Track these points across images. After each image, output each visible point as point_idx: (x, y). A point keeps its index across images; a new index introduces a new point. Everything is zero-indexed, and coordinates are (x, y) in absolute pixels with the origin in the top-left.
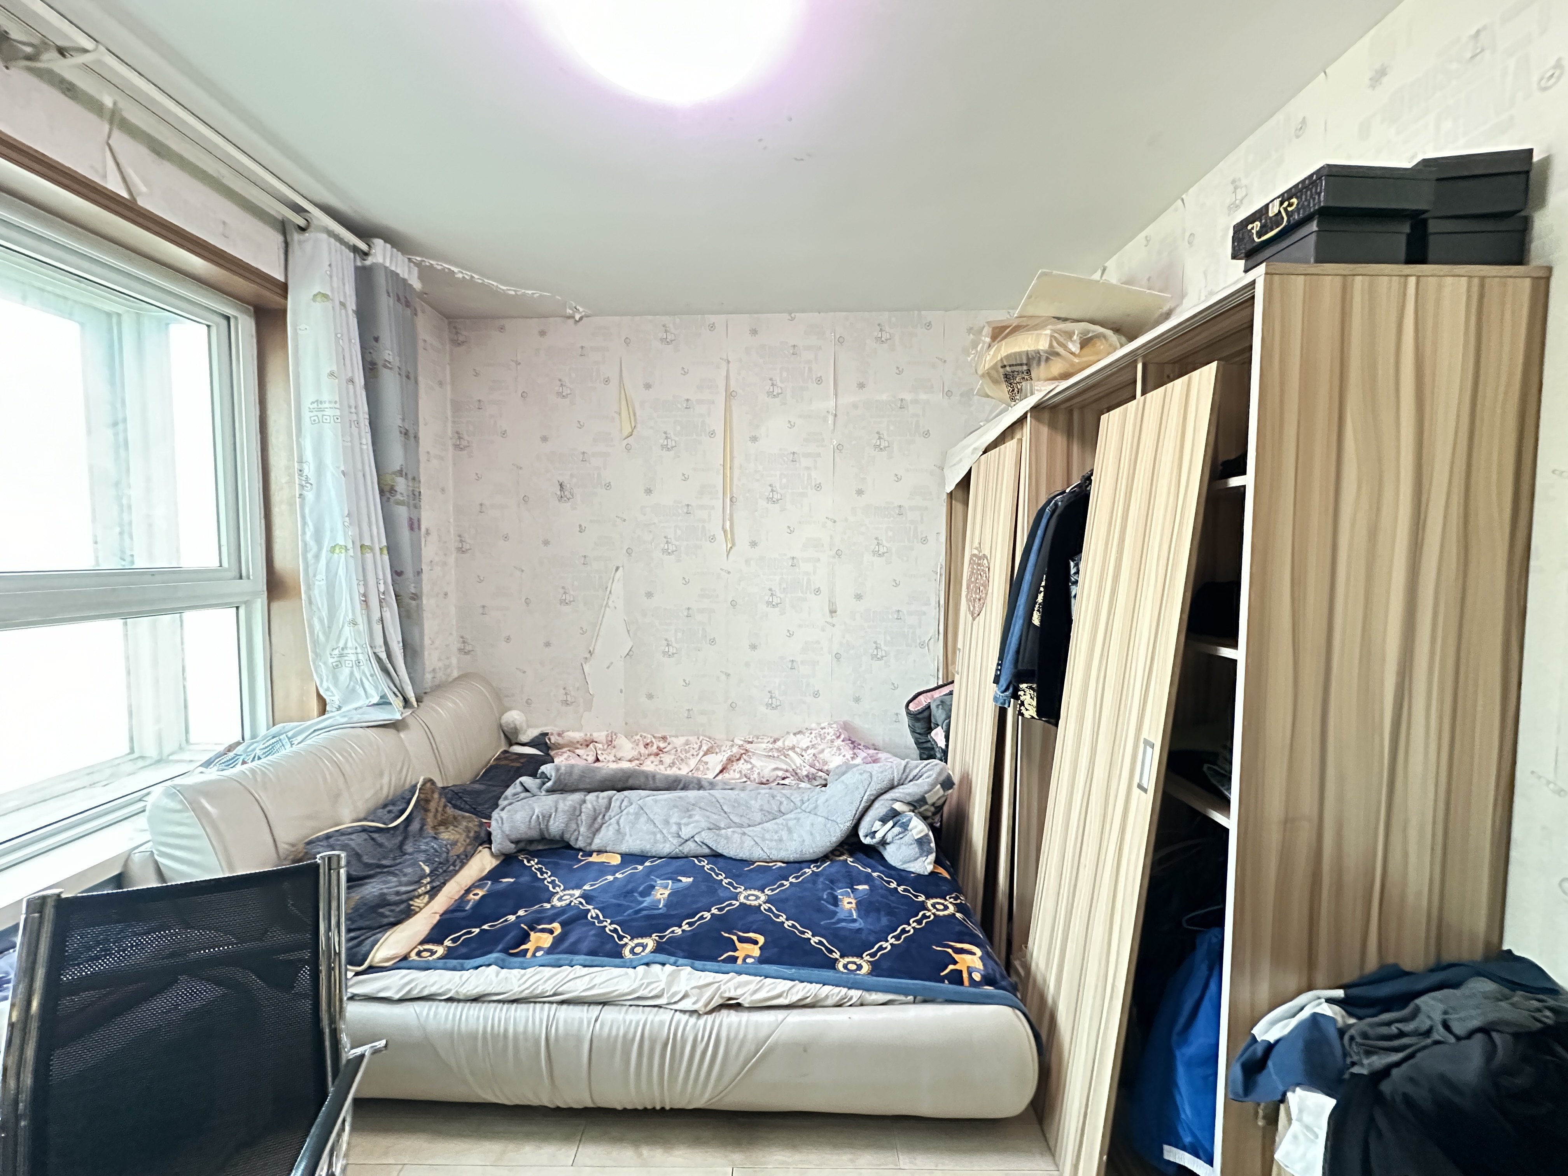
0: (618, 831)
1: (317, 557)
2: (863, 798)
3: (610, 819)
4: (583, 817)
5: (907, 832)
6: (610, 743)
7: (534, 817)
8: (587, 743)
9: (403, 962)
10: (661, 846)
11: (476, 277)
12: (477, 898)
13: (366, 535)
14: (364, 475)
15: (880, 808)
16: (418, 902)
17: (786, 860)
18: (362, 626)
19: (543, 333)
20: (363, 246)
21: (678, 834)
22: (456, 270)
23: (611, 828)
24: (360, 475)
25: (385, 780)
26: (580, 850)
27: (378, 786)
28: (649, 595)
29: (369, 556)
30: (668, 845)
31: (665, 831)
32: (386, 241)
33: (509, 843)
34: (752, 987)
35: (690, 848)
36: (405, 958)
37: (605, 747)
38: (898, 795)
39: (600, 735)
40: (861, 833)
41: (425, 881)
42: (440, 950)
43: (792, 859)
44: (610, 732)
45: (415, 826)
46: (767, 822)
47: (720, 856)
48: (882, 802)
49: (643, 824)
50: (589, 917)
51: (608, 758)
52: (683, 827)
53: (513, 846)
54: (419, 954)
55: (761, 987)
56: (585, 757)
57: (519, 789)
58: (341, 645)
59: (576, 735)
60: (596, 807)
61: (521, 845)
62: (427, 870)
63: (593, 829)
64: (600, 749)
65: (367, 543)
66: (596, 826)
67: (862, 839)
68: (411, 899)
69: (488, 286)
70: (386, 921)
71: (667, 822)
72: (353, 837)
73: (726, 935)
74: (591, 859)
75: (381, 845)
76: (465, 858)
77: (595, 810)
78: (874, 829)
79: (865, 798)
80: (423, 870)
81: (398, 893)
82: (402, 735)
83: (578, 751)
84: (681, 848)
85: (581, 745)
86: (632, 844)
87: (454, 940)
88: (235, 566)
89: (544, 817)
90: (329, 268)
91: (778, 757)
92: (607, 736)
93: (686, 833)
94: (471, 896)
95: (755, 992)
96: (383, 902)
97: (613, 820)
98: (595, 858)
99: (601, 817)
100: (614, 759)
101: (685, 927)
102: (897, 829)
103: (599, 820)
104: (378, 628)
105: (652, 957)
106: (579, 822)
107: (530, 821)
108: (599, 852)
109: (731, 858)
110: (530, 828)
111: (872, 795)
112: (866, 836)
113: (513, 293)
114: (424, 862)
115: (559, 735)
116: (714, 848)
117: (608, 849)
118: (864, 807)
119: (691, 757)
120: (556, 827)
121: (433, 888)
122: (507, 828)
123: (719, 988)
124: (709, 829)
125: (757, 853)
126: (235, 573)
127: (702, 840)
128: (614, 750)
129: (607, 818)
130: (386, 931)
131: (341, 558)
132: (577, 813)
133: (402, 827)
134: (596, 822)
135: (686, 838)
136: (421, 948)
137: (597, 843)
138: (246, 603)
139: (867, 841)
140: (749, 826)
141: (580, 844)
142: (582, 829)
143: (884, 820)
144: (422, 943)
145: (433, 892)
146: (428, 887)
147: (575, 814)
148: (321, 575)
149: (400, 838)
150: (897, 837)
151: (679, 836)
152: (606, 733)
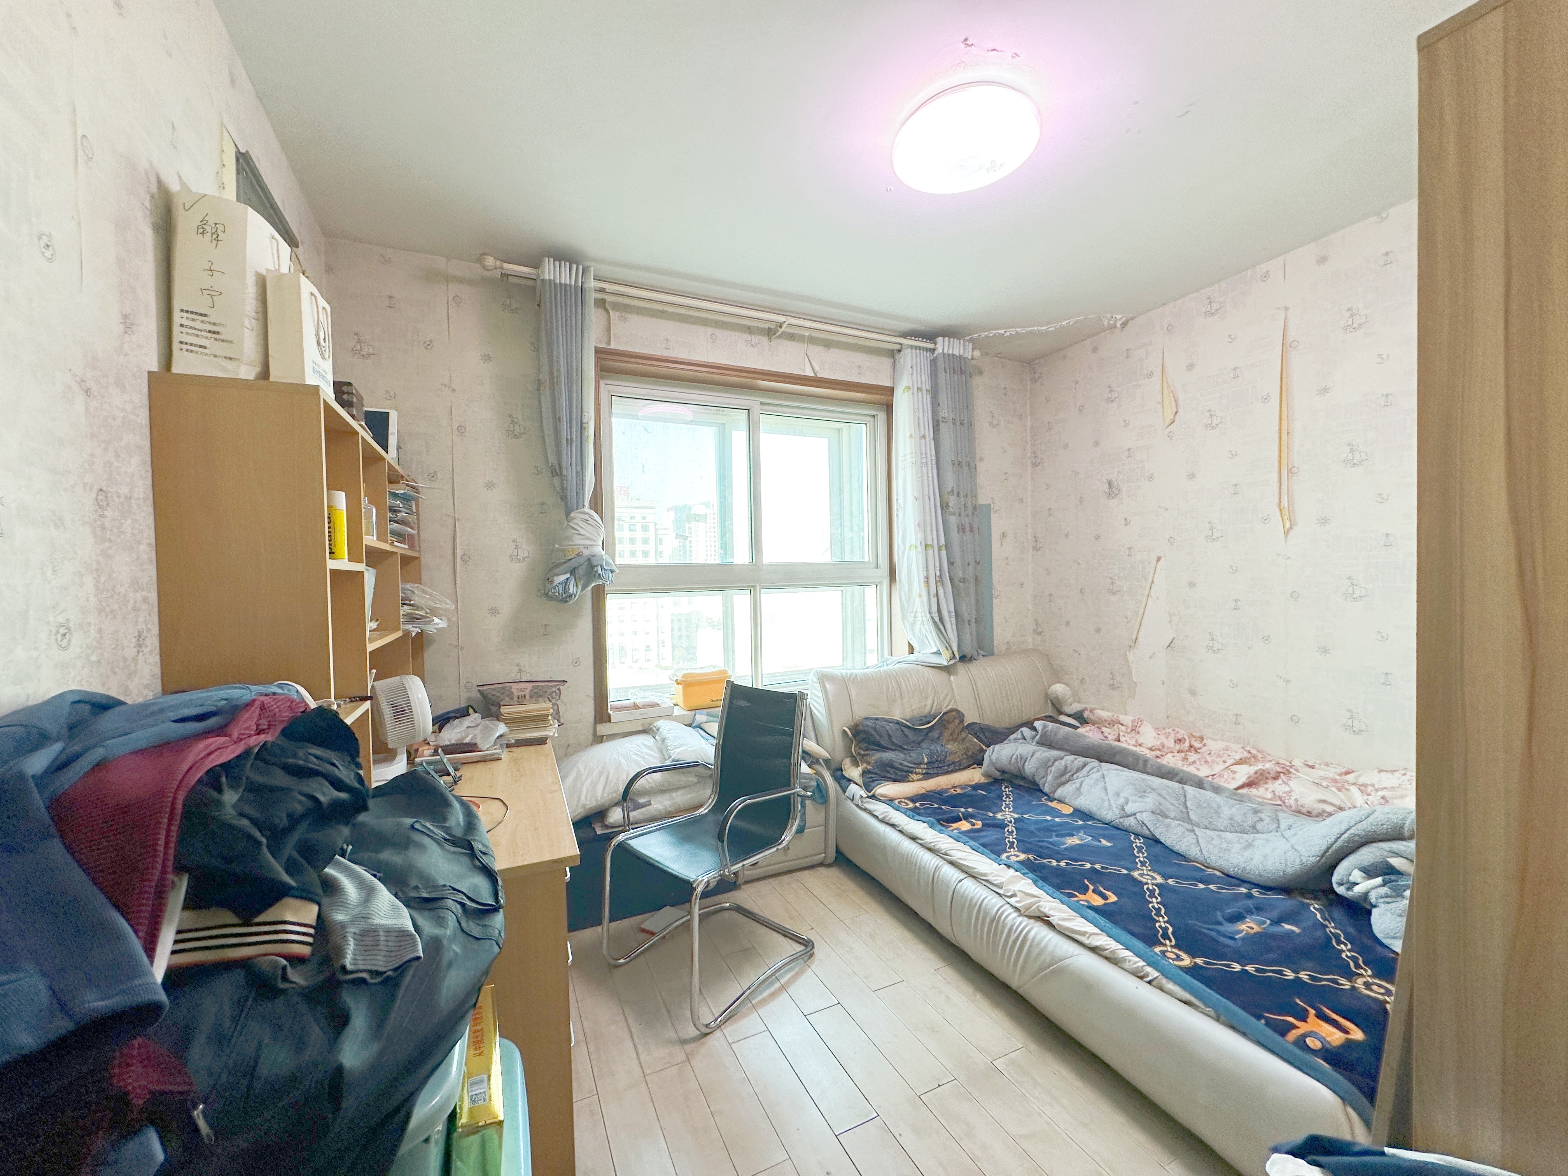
0: (1078, 789)
1: (903, 553)
2: (1342, 834)
3: (1077, 779)
4: (1053, 769)
5: (1399, 899)
6: (1134, 729)
7: (1014, 757)
8: (1112, 723)
9: (890, 801)
10: (1105, 813)
11: (1019, 330)
12: (955, 793)
13: (929, 538)
14: (929, 498)
15: (1367, 855)
16: (915, 777)
17: (1226, 871)
18: (925, 598)
19: (1095, 350)
20: (932, 346)
21: (1123, 807)
22: (1002, 332)
23: (1073, 786)
24: (927, 498)
25: (929, 702)
26: (1047, 795)
27: (923, 704)
28: (1192, 585)
29: (930, 552)
30: (1110, 813)
31: (1112, 802)
32: (944, 336)
33: (993, 769)
34: (1063, 915)
35: (1130, 822)
36: (892, 800)
37: (1129, 730)
38: (1403, 848)
39: (1127, 719)
40: (1335, 879)
41: (922, 766)
42: (911, 805)
43: (1231, 873)
44: (1136, 718)
45: (935, 734)
46: (1231, 832)
47: (1157, 841)
48: (1374, 849)
49: (1097, 791)
50: (1006, 830)
51: (1129, 741)
52: (1130, 802)
53: (998, 773)
54: (899, 802)
55: (1071, 919)
56: (1106, 734)
57: (1019, 736)
58: (915, 610)
59: (1104, 714)
60: (1069, 765)
61: (1007, 776)
62: (926, 760)
63: (1058, 781)
64: (1122, 731)
65: (930, 543)
66: (1063, 779)
67: (1335, 886)
68: (912, 772)
69: (1032, 333)
70: (889, 775)
71: (1117, 794)
72: (891, 724)
73: (1087, 883)
74: (1049, 803)
75: (906, 736)
76: (959, 767)
77: (1066, 767)
78: (1352, 879)
79: (1346, 835)
80: (923, 759)
81: (901, 764)
82: (952, 678)
83: (1104, 729)
84: (1121, 820)
85: (1109, 724)
86: (1085, 802)
87: (921, 805)
88: (875, 562)
89: (1021, 758)
90: (911, 369)
91: (1327, 787)
92: (1133, 721)
93: (1129, 809)
94: (952, 790)
95: (1064, 919)
96: (890, 765)
97: (1080, 780)
98: (1054, 804)
99: (1069, 774)
100: (1135, 743)
101: (1062, 864)
102: (1385, 890)
103: (1067, 776)
104: (934, 600)
105: (1016, 866)
106: (1049, 772)
107: (1011, 758)
108: (1060, 801)
109: (1167, 847)
110: (1010, 763)
111: (1358, 835)
112: (1341, 884)
113: (1053, 329)
114: (926, 755)
115: (1091, 711)
116: (1152, 830)
117: (1066, 801)
118: (1341, 847)
119: (1222, 763)
120: (1030, 768)
121: (927, 773)
122: (994, 757)
123: (1039, 901)
124: (1152, 812)
125: (1193, 852)
126: (874, 565)
127: (1141, 819)
128: (1137, 736)
129: (1075, 776)
130: (888, 781)
131: (913, 552)
132: (1050, 764)
133: (925, 731)
134: (1065, 777)
135: (1129, 813)
136: (903, 800)
137: (1059, 793)
138: (879, 582)
139: (1341, 890)
140: (1206, 828)
141: (1046, 789)
142: (1050, 778)
143: (1369, 872)
144: (905, 798)
145: (927, 776)
146: (924, 771)
147: (1046, 765)
148: (905, 565)
149: (922, 738)
150: (1383, 900)
151: (1123, 810)
152: (1133, 718)
